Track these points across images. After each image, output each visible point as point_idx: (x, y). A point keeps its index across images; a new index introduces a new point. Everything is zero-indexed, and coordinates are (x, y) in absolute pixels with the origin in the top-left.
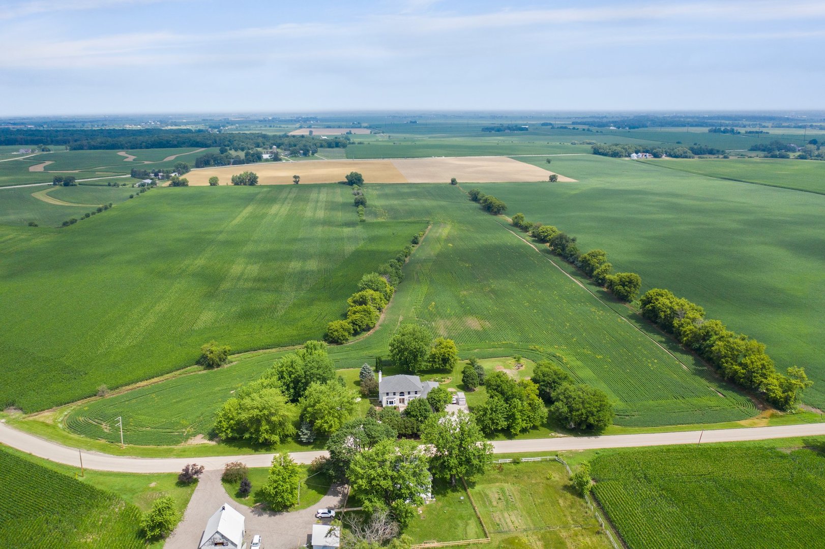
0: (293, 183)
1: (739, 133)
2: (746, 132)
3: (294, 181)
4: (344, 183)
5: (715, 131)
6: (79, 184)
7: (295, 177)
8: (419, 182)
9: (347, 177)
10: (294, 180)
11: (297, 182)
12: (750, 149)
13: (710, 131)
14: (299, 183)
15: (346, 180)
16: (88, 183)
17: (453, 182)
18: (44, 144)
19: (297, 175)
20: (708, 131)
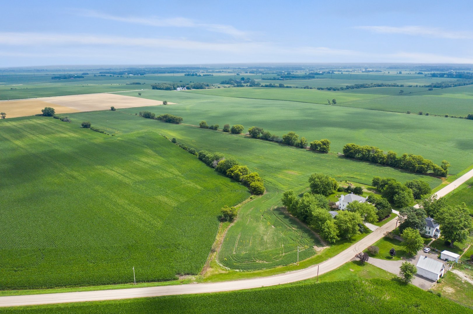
1: (200, 76)
2: (204, 75)
4: (40, 115)
5: (188, 75)
7: (2, 114)
9: (43, 111)
10: (2, 116)
11: (3, 118)
12: (220, 83)
13: (185, 75)
14: (5, 118)
15: (41, 113)
17: (113, 109)
20: (184, 75)
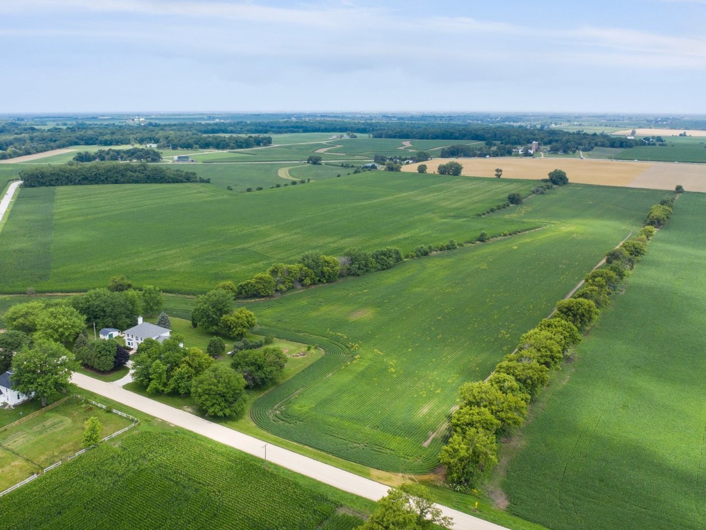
0: (495, 177)
3: (496, 175)
4: (547, 181)
6: (326, 164)
7: (498, 170)
8: (636, 187)
9: (549, 174)
10: (496, 173)
11: (499, 176)
14: (501, 177)
15: (547, 177)
16: (331, 164)
17: (679, 189)
18: (352, 132)
19: (500, 169)
